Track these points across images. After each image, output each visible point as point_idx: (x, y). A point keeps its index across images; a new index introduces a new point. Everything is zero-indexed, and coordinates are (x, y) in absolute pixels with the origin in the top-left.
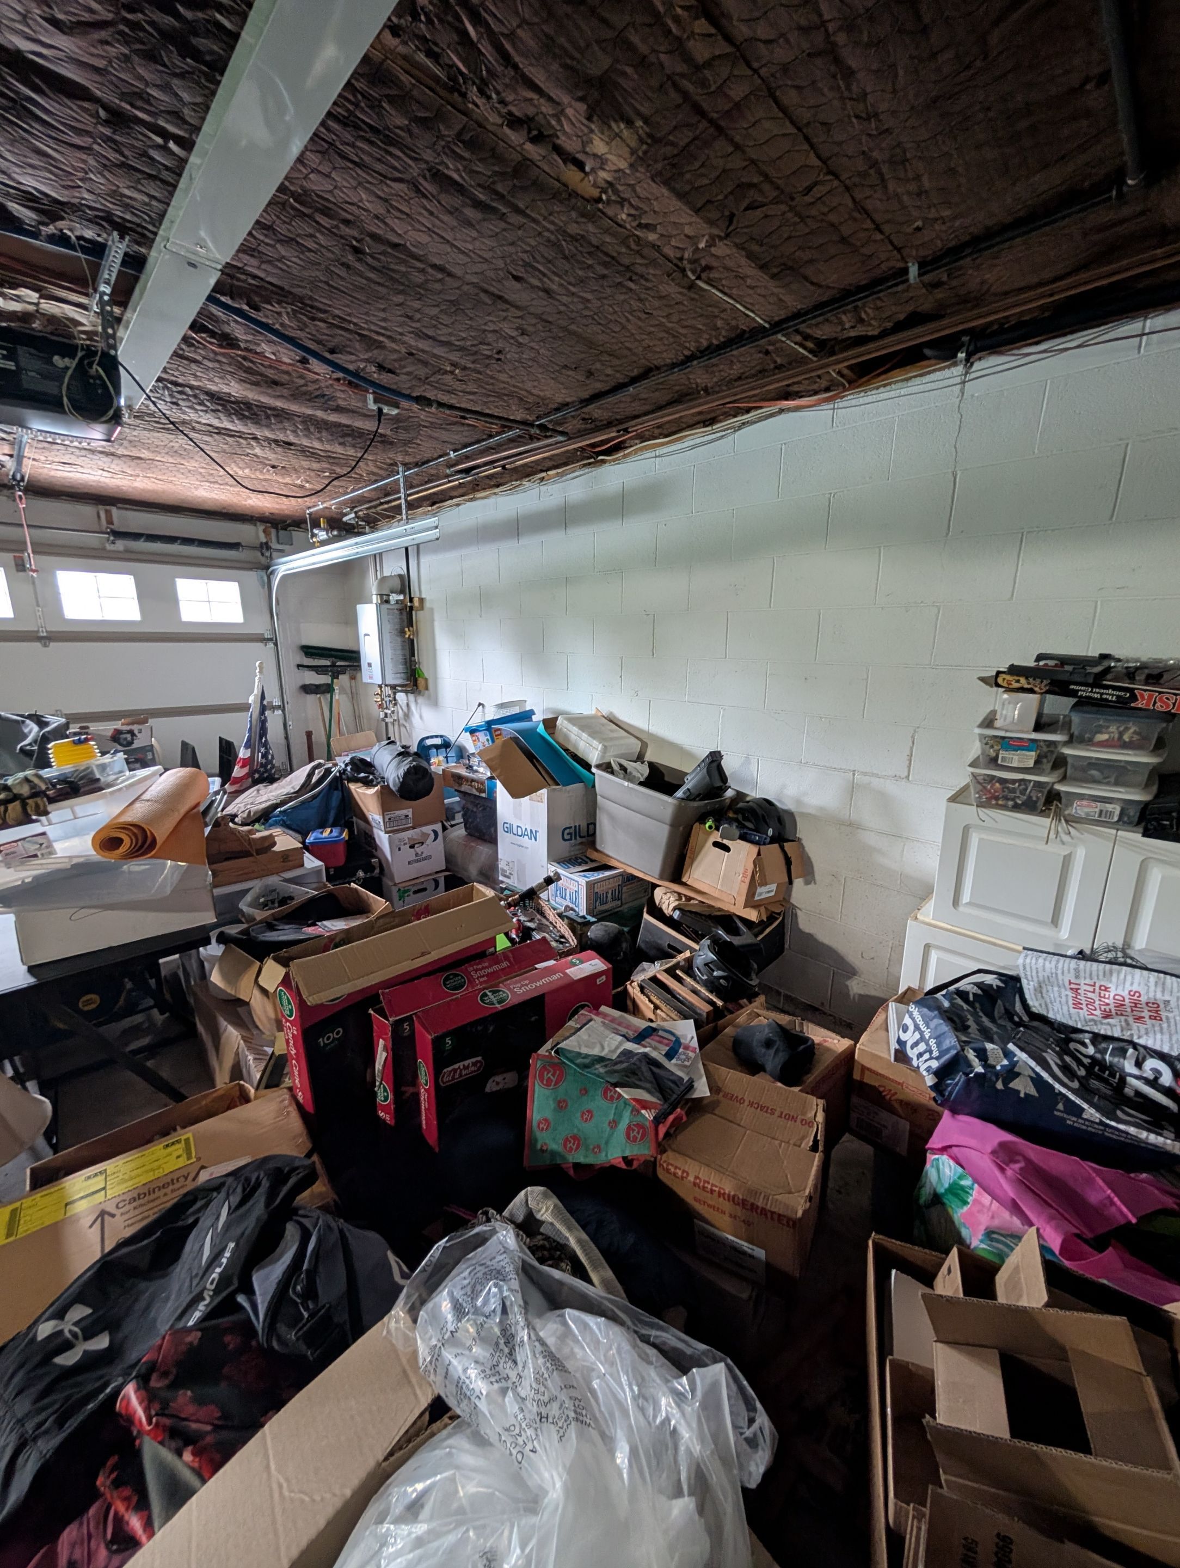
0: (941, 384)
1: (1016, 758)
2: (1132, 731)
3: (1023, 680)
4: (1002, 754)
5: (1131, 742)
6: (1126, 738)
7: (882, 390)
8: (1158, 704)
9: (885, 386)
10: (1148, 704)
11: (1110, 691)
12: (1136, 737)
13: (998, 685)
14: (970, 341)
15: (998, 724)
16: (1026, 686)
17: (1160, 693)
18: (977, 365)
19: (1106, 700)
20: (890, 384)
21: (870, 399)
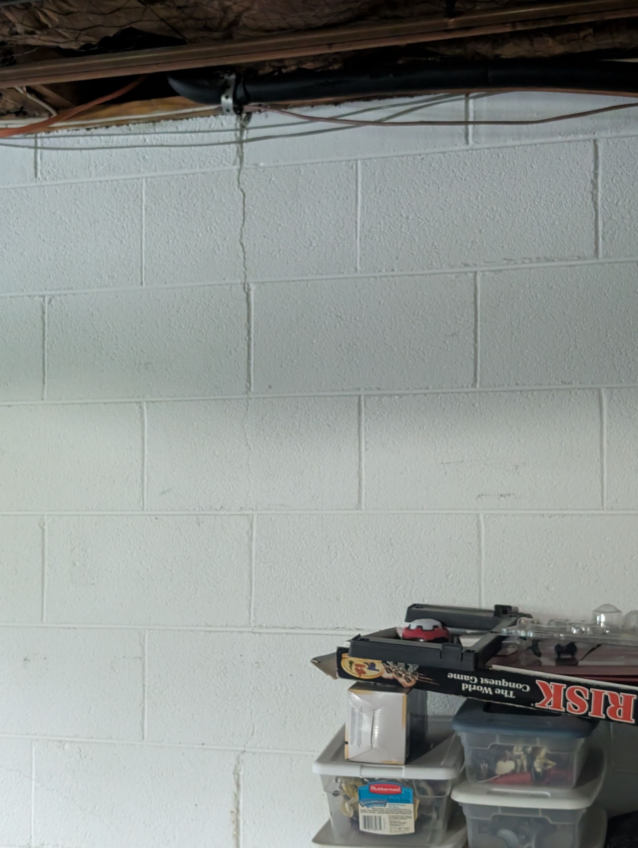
0: (206, 138)
1: (385, 817)
2: (543, 752)
3: (379, 665)
4: (364, 812)
5: (545, 772)
6: (538, 765)
7: (114, 129)
8: (570, 703)
9: (119, 124)
10: (557, 705)
11: (504, 683)
12: (552, 764)
13: (344, 675)
14: (237, 81)
15: (351, 751)
16: (386, 675)
17: (569, 684)
18: (257, 119)
19: (501, 697)
20: (126, 123)
21: (95, 141)
